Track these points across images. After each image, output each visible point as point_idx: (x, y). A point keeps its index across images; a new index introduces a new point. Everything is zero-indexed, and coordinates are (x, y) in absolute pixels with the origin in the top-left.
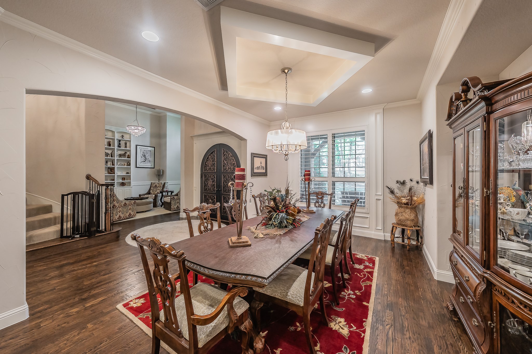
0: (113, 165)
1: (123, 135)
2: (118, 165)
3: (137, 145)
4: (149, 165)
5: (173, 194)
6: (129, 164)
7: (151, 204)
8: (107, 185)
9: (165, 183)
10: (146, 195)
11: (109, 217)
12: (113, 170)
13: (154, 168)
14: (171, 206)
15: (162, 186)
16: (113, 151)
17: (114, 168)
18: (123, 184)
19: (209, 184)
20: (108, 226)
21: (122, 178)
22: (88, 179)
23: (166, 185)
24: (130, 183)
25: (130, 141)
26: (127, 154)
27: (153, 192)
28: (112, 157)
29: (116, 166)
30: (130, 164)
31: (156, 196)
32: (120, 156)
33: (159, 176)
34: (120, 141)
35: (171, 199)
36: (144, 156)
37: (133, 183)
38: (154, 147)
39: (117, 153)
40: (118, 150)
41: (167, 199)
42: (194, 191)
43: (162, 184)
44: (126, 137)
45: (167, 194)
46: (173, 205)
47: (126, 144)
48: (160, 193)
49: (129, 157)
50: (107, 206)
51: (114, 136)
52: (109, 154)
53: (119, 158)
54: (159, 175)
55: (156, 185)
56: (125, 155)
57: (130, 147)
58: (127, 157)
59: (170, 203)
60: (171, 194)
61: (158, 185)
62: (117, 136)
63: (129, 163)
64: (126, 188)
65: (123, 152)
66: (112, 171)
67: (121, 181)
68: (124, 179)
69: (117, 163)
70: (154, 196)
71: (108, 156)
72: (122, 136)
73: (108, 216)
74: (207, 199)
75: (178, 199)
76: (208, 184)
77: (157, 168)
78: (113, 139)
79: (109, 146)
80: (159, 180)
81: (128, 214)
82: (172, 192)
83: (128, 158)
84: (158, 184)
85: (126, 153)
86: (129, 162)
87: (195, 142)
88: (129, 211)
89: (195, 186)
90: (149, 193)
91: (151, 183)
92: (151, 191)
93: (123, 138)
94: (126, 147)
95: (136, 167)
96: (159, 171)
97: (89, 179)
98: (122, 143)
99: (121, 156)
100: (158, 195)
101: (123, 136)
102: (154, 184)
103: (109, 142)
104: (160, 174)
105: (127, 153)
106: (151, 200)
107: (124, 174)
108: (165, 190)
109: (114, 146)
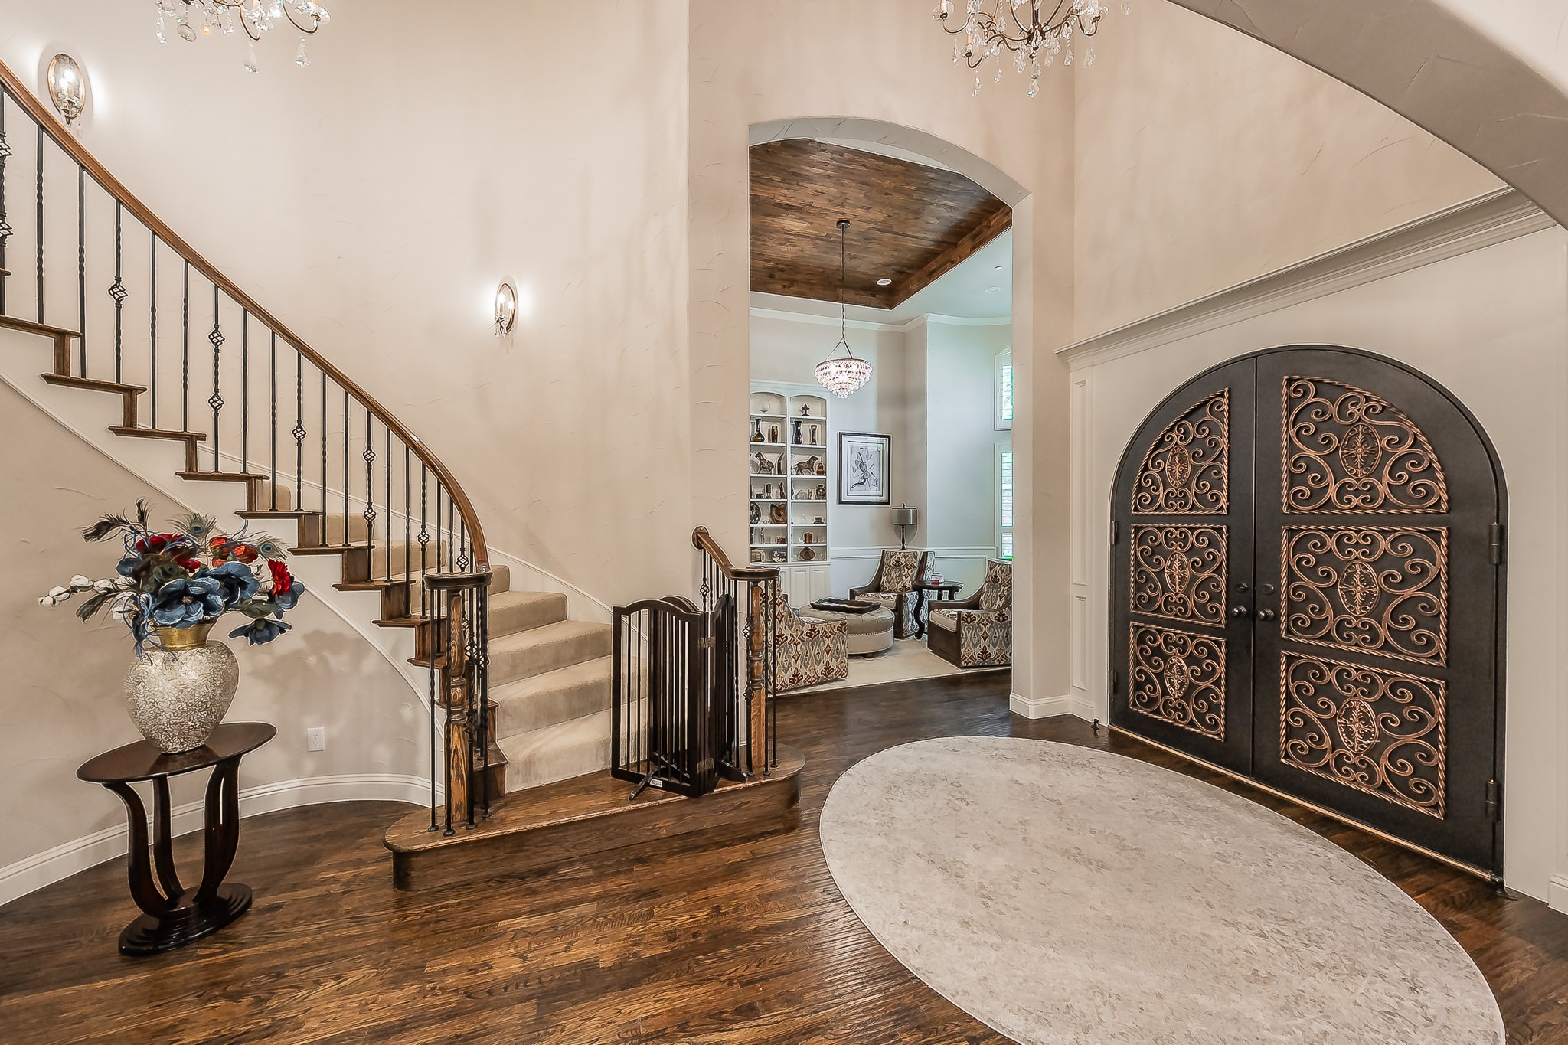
0: (782, 496)
1: (806, 406)
2: (794, 495)
3: (841, 434)
4: (873, 493)
5: (959, 597)
6: (822, 495)
7: (886, 629)
8: (753, 576)
9: (925, 554)
10: (870, 594)
11: (759, 710)
12: (782, 513)
13: (888, 503)
14: (959, 647)
15: (916, 565)
16: (782, 456)
17: (785, 505)
18: (807, 554)
19: (1171, 576)
20: (759, 750)
21: (805, 535)
22: (699, 547)
23: (930, 562)
24: (824, 549)
25: (823, 422)
26: (816, 464)
27: (889, 583)
28: (780, 472)
29: (789, 501)
30: (826, 492)
31: (901, 601)
32: (800, 468)
33: (903, 528)
34: (798, 423)
35: (959, 622)
36: (861, 466)
37: (831, 553)
38: (889, 437)
39: (792, 460)
40: (795, 451)
41: (946, 619)
42: (1075, 606)
43: (916, 558)
44: (815, 413)
45: (940, 597)
46: (968, 645)
47: (813, 432)
48: (914, 590)
49: (822, 471)
50: (752, 662)
51: (784, 410)
52: (773, 465)
53: (797, 474)
54: (903, 526)
55: (898, 561)
56: (813, 466)
57: (824, 442)
58: (817, 472)
59: (957, 634)
60: (951, 597)
61: (903, 560)
62: (793, 411)
63: (823, 490)
64: (813, 566)
65: (806, 458)
66: (780, 516)
67: (802, 544)
68: (808, 538)
69: (792, 490)
70: (894, 597)
71: (770, 470)
72: (803, 408)
73: (759, 704)
74: (1157, 651)
75: (985, 622)
76: (1160, 574)
77: (896, 503)
78: (782, 420)
79: (773, 442)
80: (903, 543)
81: (822, 667)
82: (953, 590)
83: (819, 473)
84: (906, 557)
85: (814, 458)
86: (822, 486)
87: (1075, 378)
88: (826, 658)
89: (1076, 576)
90: (877, 587)
91: (883, 551)
92: (884, 579)
93: (805, 415)
94: (814, 441)
95: (841, 502)
96: (903, 513)
97: (702, 548)
98: (805, 429)
99: (802, 470)
100: (906, 596)
101: (806, 408)
102: (891, 557)
103: (773, 430)
104: (906, 523)
105: (817, 459)
106: (886, 614)
107: (809, 522)
108: (928, 577)
109: (784, 440)
